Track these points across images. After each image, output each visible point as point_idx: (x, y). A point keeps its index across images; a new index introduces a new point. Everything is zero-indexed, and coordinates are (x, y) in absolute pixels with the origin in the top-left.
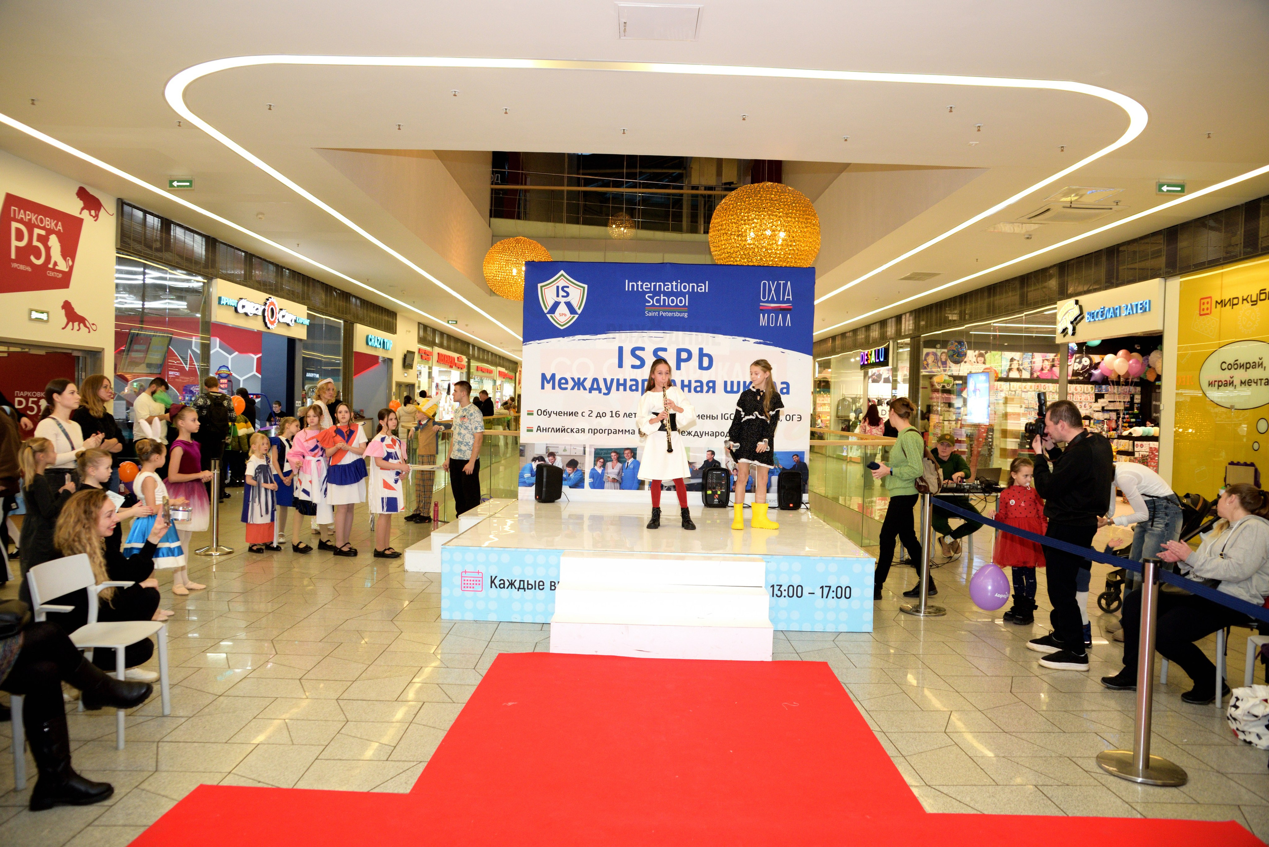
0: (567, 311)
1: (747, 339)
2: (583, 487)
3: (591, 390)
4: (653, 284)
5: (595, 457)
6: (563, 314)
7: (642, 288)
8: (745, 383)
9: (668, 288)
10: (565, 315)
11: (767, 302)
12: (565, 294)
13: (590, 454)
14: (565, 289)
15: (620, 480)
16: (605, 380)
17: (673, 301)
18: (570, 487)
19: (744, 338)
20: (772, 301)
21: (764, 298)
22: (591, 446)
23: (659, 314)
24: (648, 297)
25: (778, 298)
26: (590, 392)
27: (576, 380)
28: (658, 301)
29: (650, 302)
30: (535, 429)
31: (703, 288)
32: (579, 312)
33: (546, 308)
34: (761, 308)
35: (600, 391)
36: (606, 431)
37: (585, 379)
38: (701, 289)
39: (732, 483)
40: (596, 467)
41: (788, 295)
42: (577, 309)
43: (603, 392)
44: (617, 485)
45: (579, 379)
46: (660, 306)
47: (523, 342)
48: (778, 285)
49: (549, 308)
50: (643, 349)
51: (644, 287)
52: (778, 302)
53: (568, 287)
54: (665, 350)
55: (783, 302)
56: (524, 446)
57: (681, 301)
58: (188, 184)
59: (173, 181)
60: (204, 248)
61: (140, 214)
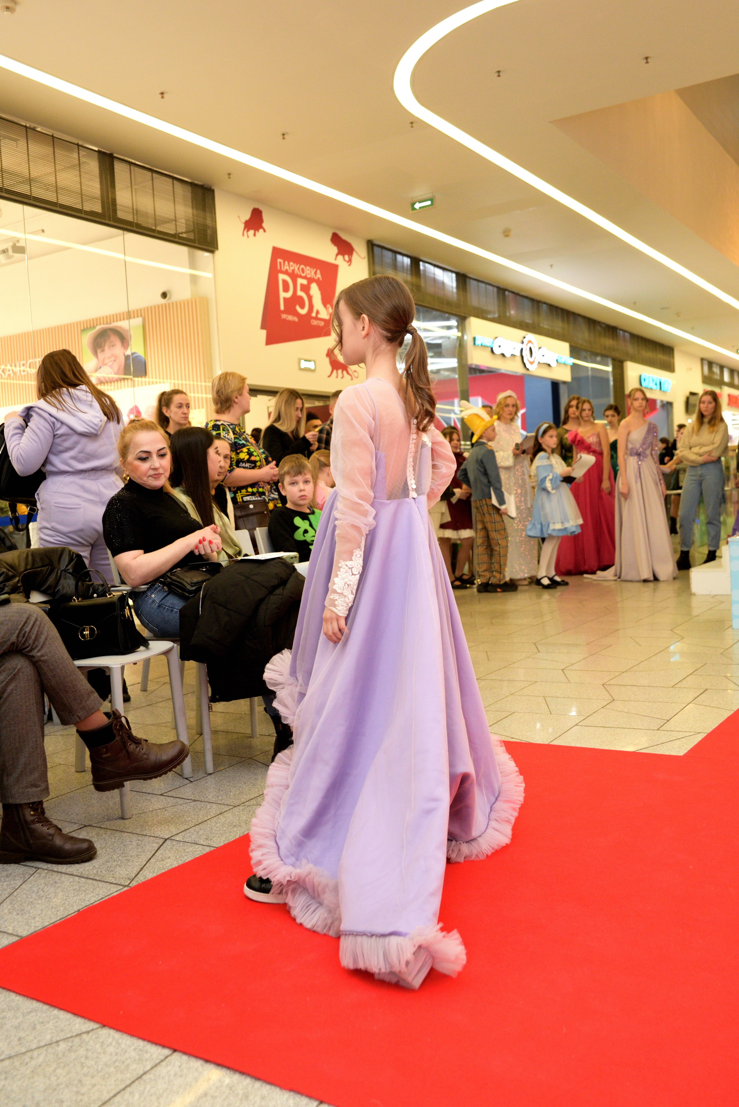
58: (429, 203)
59: (415, 203)
60: (454, 284)
61: (389, 254)
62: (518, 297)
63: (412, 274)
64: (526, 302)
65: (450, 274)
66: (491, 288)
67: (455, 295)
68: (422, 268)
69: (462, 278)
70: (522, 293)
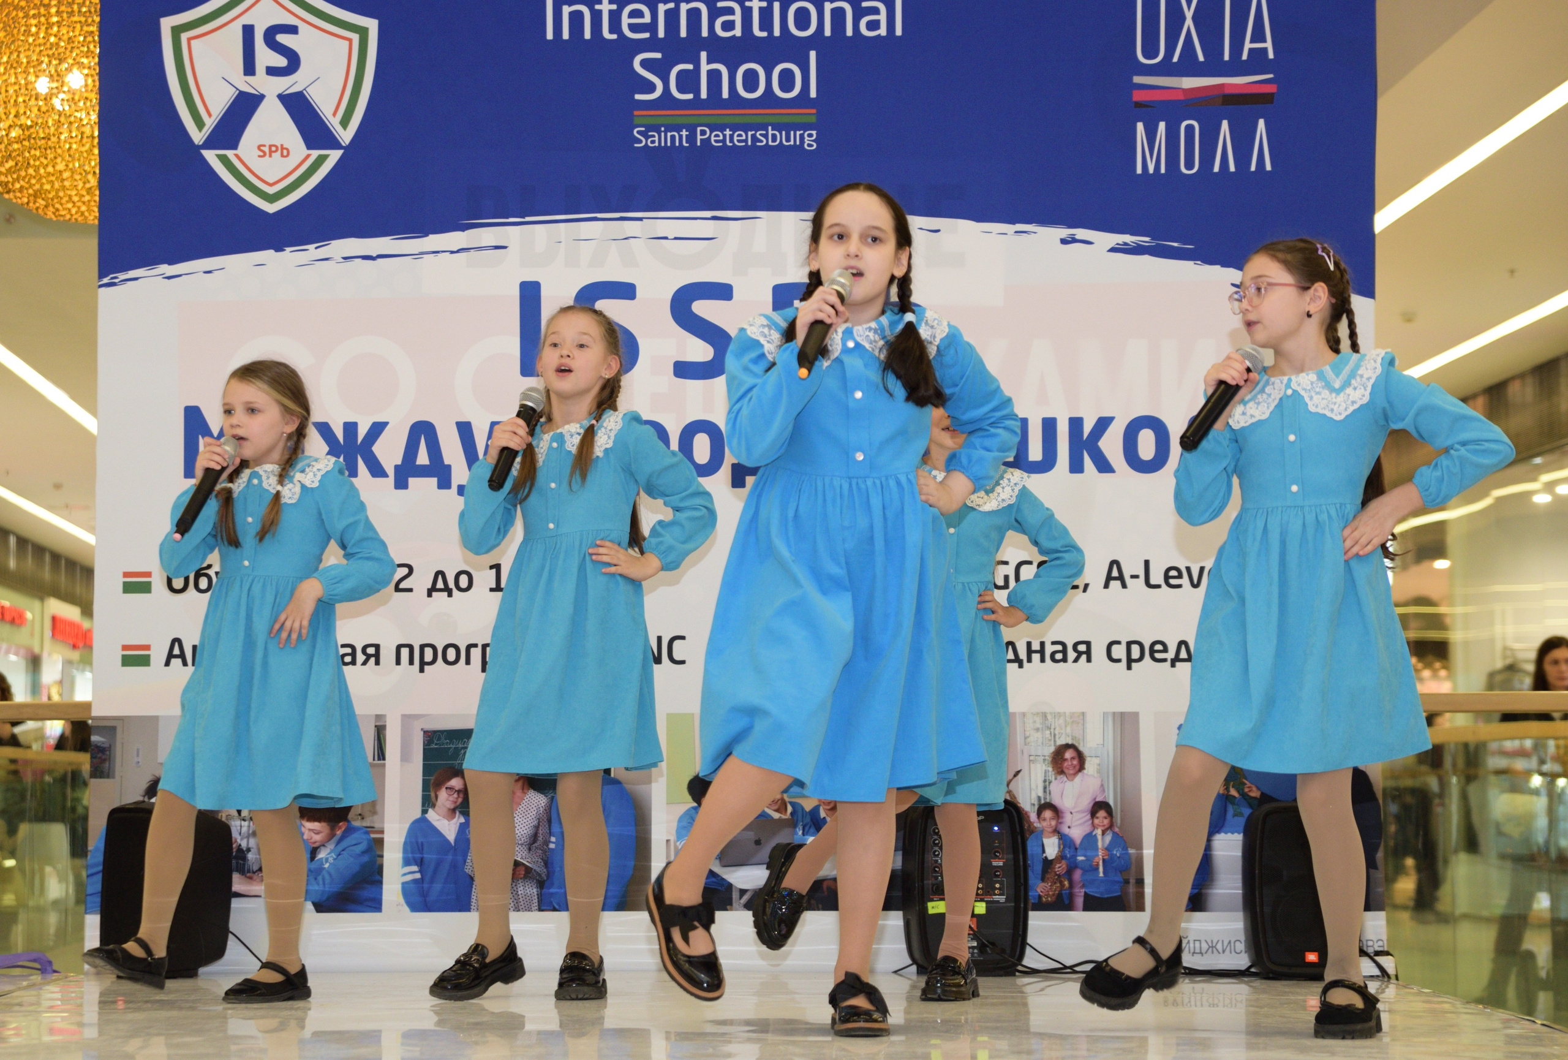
0: (289, 134)
1: (1081, 233)
2: (375, 905)
3: (404, 474)
4: (662, 8)
5: (427, 770)
6: (273, 149)
7: (615, 26)
8: (1076, 424)
9: (728, 26)
10: (285, 152)
11: (1166, 68)
12: (281, 62)
13: (405, 757)
14: (282, 38)
15: (538, 867)
16: (465, 430)
17: (751, 80)
18: (320, 908)
19: (1064, 232)
20: (1189, 66)
21: (1151, 52)
22: (407, 719)
23: (691, 138)
24: (645, 64)
26: (401, 483)
27: (340, 434)
28: (688, 81)
29: (651, 88)
30: (158, 654)
31: (882, 16)
32: (346, 136)
33: (200, 124)
34: (1138, 96)
35: (444, 478)
36: (476, 654)
37: (377, 429)
38: (873, 25)
39: (1036, 869)
40: (432, 815)
41: (1258, 36)
42: (334, 122)
43: (455, 483)
44: (529, 890)
45: (350, 428)
46: (697, 103)
47: (101, 276)
49: (210, 123)
50: (626, 291)
51: (625, 21)
52: (1214, 66)
53: (293, 30)
54: (722, 292)
55: (1236, 67)
56: (110, 727)
57: (787, 80)
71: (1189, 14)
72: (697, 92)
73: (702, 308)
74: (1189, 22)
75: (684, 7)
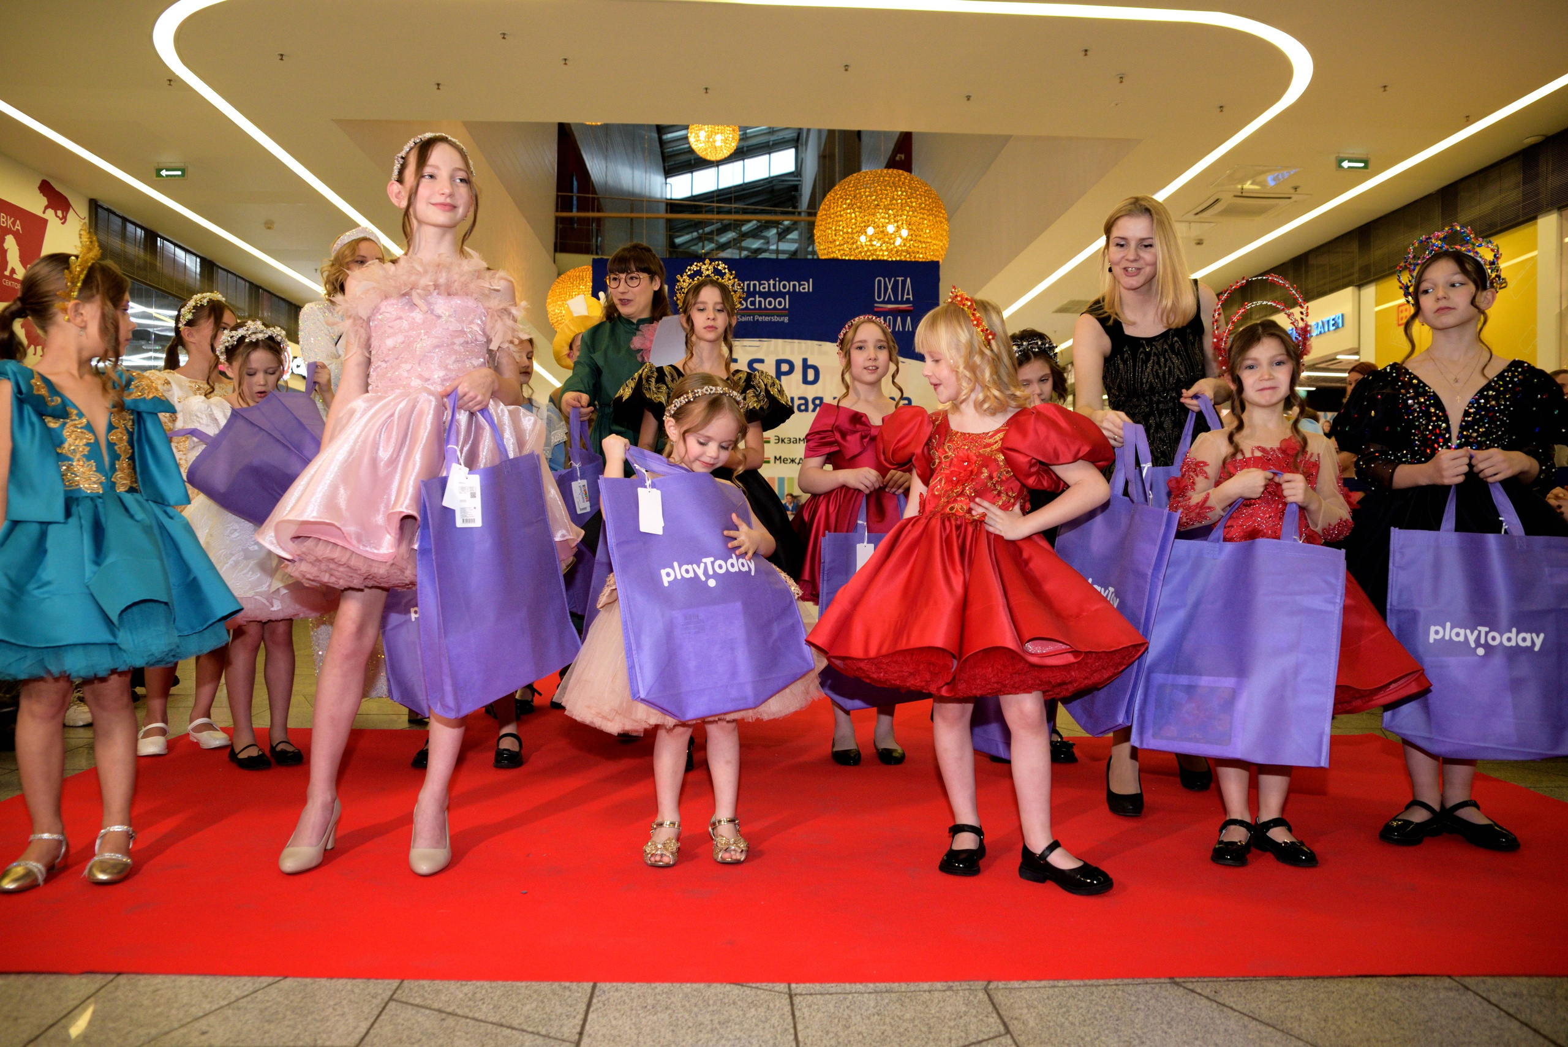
9: (764, 288)
11: (883, 302)
17: (770, 303)
20: (889, 302)
21: (879, 297)
23: (754, 319)
25: (896, 296)
28: (753, 303)
31: (806, 286)
34: (876, 309)
38: (804, 289)
41: (908, 294)
46: (755, 309)
48: (896, 283)
52: (896, 302)
54: (762, 361)
55: (902, 302)
57: (780, 303)
58: (179, 173)
59: (162, 170)
60: (198, 270)
61: (119, 221)
62: (274, 298)
63: (145, 249)
64: (283, 304)
65: (194, 258)
66: (243, 282)
67: (198, 283)
68: (159, 244)
69: (209, 266)
70: (278, 294)
71: (890, 287)
72: (755, 305)
73: (756, 365)
74: (890, 290)
75: (752, 283)
